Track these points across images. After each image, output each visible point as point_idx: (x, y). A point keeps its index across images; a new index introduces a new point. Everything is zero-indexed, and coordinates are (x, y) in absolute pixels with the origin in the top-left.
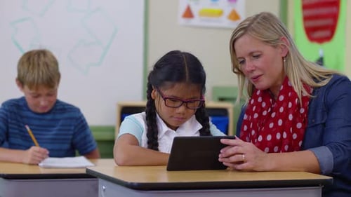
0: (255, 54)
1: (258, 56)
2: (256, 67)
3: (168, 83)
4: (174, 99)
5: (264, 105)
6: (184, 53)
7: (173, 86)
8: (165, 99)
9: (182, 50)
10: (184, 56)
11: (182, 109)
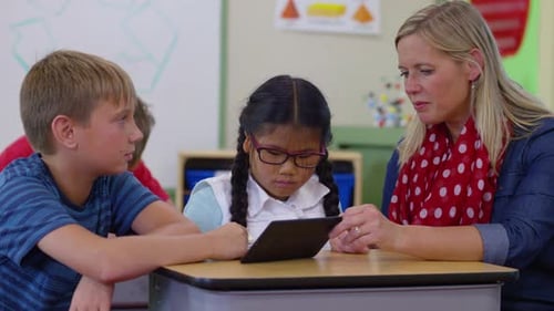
0: (423, 68)
1: (429, 72)
2: (422, 88)
3: (267, 126)
4: (274, 151)
5: (436, 147)
6: (296, 80)
7: (272, 131)
8: (259, 151)
9: (294, 75)
10: (294, 83)
11: (287, 167)
